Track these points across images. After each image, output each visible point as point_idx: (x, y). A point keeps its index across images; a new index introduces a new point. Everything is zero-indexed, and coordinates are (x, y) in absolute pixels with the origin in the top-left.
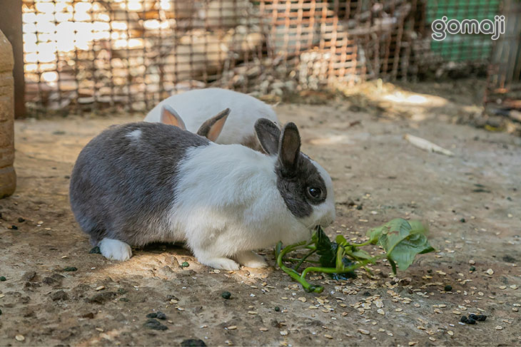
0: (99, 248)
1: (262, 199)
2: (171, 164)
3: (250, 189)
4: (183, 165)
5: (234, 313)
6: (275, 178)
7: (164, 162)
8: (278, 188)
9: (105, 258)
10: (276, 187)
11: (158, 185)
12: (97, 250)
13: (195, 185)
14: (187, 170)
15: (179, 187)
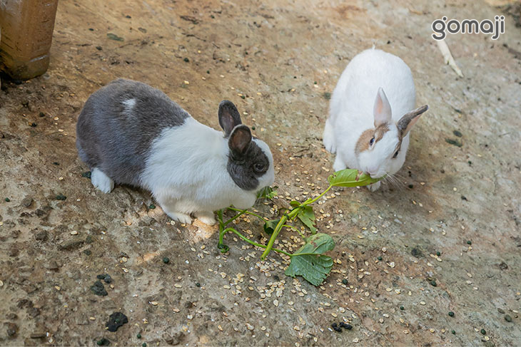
0: (91, 174)
1: (214, 181)
2: (148, 141)
3: (202, 173)
4: (157, 143)
5: (164, 284)
6: (226, 161)
7: (144, 137)
8: (228, 171)
9: (92, 186)
10: (226, 170)
11: (135, 154)
12: (88, 175)
13: (161, 163)
14: (158, 148)
15: (150, 161)
